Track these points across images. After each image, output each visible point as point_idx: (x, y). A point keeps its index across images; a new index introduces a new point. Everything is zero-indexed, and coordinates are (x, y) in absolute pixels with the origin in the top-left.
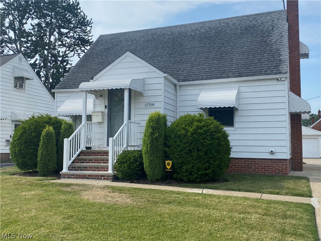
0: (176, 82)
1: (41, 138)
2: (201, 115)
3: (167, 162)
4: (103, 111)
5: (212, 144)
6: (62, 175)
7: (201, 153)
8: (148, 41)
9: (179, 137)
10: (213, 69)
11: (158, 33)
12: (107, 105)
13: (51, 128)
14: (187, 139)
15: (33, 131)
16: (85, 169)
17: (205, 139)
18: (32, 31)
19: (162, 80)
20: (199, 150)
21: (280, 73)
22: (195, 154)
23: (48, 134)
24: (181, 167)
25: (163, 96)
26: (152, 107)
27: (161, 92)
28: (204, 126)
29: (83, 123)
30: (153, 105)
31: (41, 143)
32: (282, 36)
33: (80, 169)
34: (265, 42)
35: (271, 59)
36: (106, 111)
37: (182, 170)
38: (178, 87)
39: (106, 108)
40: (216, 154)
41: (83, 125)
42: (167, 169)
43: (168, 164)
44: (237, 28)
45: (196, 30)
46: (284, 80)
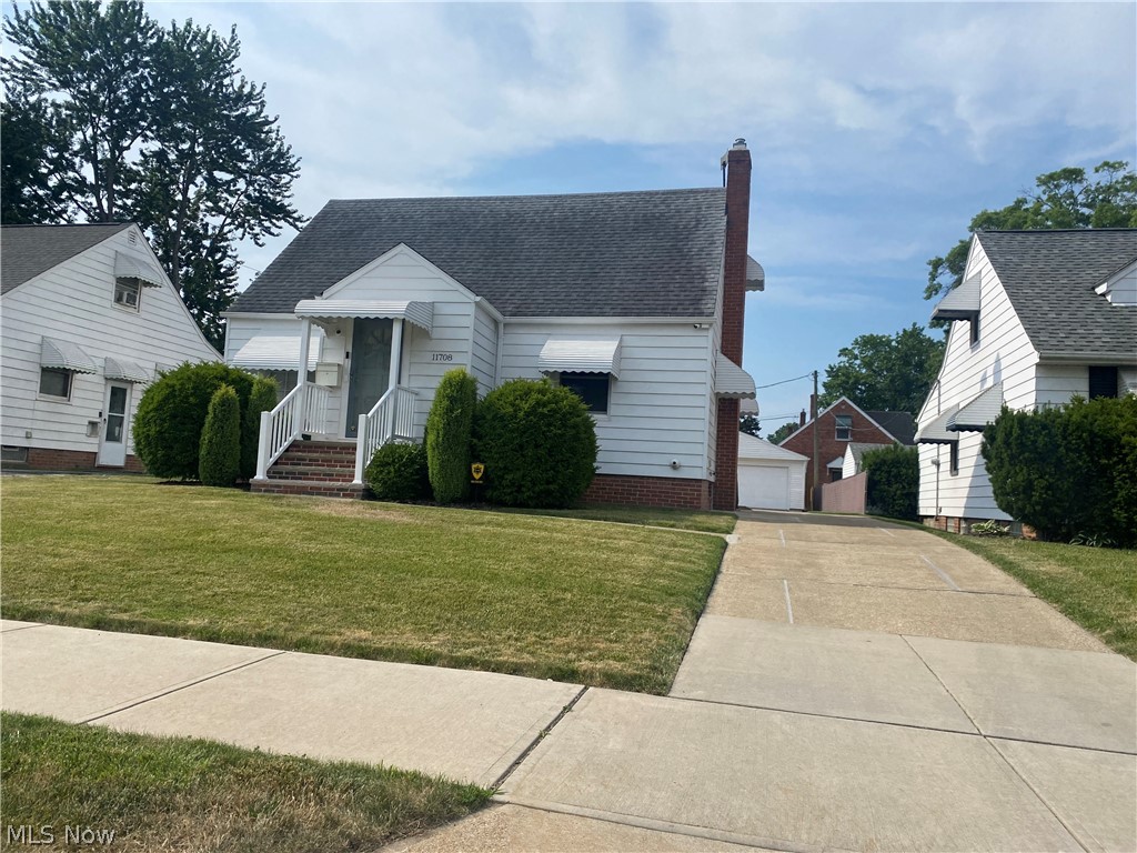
0: (498, 315)
1: (210, 408)
2: (545, 381)
3: (474, 466)
4: (341, 363)
5: (562, 435)
6: (255, 485)
7: (542, 452)
8: (439, 224)
9: (502, 419)
10: (574, 296)
11: (463, 208)
12: (350, 351)
13: (231, 391)
14: (518, 423)
15: (192, 394)
16: (303, 476)
17: (549, 425)
18: (141, 168)
19: (471, 310)
20: (537, 446)
21: (701, 314)
22: (530, 452)
23: (225, 402)
24: (502, 477)
25: (471, 341)
26: (447, 362)
27: (468, 334)
28: (549, 402)
29: (299, 385)
30: (450, 357)
31: (209, 418)
32: (713, 243)
33: (293, 475)
34: (680, 250)
35: (688, 285)
36: (348, 364)
37: (504, 482)
38: (501, 327)
39: (347, 357)
40: (568, 455)
41: (300, 389)
42: (474, 479)
43: (478, 470)
44: (627, 216)
45: (544, 212)
46: (707, 329)
